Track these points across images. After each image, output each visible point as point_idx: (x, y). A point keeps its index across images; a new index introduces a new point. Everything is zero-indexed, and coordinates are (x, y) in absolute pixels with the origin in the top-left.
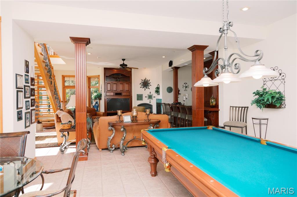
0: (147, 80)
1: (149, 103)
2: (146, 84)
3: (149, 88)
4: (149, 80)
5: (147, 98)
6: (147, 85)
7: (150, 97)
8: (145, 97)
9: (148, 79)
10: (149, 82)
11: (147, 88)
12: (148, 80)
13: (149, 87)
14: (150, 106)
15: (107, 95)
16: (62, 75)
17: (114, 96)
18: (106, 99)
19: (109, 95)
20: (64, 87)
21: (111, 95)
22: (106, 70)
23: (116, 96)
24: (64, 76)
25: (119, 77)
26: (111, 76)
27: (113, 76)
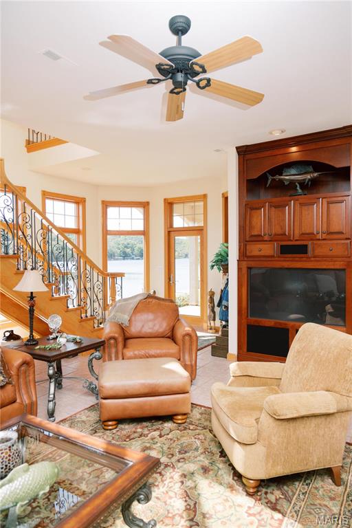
15: (248, 254)
16: (165, 200)
17: (273, 256)
18: (245, 271)
19: (256, 253)
20: (171, 233)
21: (262, 253)
22: (248, 157)
23: (282, 259)
24: (169, 201)
25: (305, 180)
26: (270, 178)
27: (277, 177)
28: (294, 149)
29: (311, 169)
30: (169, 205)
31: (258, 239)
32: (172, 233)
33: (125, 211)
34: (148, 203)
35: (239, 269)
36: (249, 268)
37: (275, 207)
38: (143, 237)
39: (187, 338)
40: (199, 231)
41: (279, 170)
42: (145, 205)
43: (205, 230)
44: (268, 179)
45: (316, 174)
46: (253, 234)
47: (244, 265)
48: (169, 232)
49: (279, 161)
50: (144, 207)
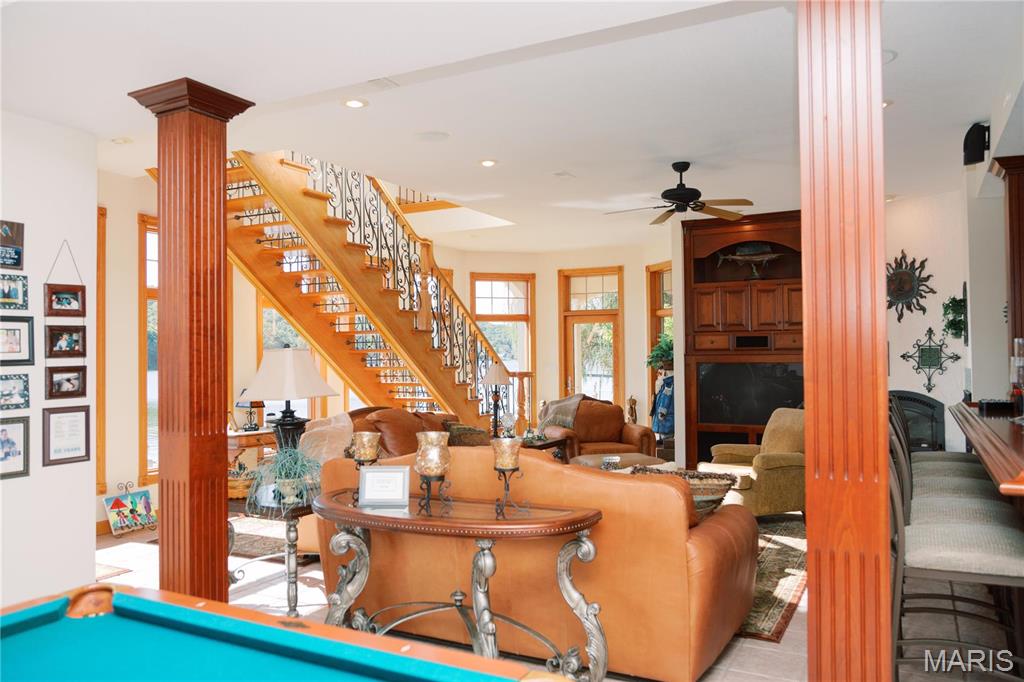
0: (909, 260)
1: (924, 392)
2: (907, 288)
3: (923, 309)
4: (923, 264)
5: (913, 363)
6: (912, 289)
7: (930, 357)
8: (903, 356)
9: (915, 254)
10: (924, 274)
11: (909, 308)
12: (917, 265)
13: (922, 302)
14: (930, 411)
15: (697, 347)
16: (560, 271)
17: (729, 350)
18: (693, 367)
19: (708, 345)
20: (567, 318)
21: (715, 346)
22: (694, 232)
23: (739, 353)
24: (566, 274)
25: (762, 261)
26: (722, 257)
27: (730, 257)
28: (748, 227)
29: (768, 249)
30: (565, 279)
31: (708, 329)
32: (569, 319)
33: (500, 287)
34: (533, 276)
35: (687, 365)
36: (699, 364)
37: (730, 293)
38: (524, 324)
39: (645, 439)
40: (612, 316)
41: (732, 249)
42: (529, 279)
43: (620, 314)
44: (718, 258)
45: (774, 256)
46: (703, 323)
47: (693, 360)
48: (565, 317)
49: (732, 240)
50: (527, 282)
